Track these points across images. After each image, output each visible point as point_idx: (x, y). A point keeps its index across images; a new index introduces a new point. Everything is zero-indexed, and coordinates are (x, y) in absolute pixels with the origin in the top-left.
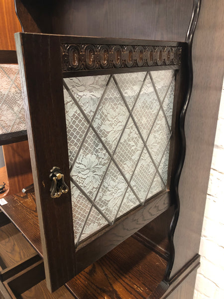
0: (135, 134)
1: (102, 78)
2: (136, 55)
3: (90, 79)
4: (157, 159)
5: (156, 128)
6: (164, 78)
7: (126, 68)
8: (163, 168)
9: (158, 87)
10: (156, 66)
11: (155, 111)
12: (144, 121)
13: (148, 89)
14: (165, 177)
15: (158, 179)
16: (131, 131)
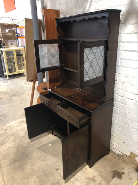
0: (95, 60)
1: (90, 48)
2: (96, 44)
3: (88, 49)
4: (100, 67)
5: (100, 59)
6: (102, 48)
7: (94, 46)
8: (102, 69)
9: (100, 50)
10: (100, 45)
11: (100, 55)
12: (97, 57)
13: (98, 50)
14: (103, 72)
15: (100, 72)
16: (95, 59)
